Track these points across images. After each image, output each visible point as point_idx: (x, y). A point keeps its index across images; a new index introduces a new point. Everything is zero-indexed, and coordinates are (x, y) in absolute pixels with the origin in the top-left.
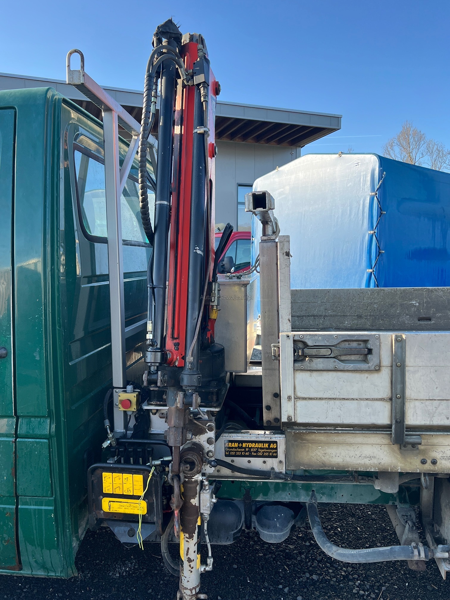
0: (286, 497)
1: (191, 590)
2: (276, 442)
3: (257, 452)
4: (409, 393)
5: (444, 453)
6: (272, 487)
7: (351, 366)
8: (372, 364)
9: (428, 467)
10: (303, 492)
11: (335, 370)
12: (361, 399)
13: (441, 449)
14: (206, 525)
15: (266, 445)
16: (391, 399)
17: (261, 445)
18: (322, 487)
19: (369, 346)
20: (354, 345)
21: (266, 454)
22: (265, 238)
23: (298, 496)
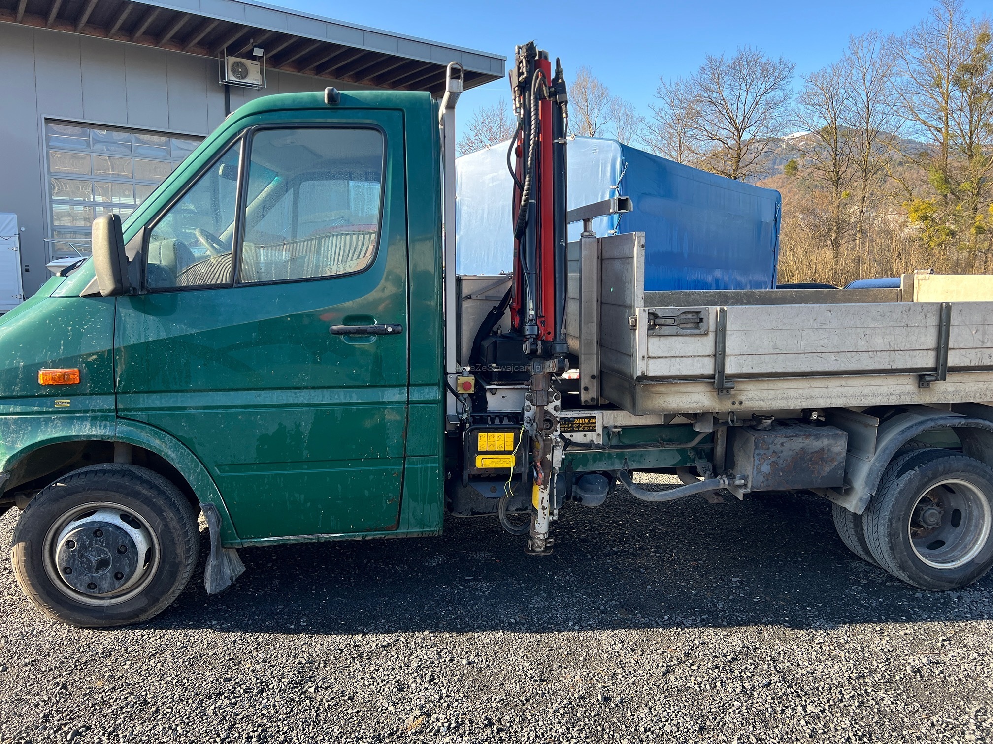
0: (602, 466)
1: (544, 534)
2: (595, 417)
3: (578, 427)
4: (727, 350)
5: (747, 395)
6: (590, 458)
7: (688, 332)
8: (702, 330)
9: (737, 406)
10: (617, 461)
11: (677, 335)
12: (695, 356)
13: (746, 393)
14: (556, 477)
15: (587, 421)
16: (715, 355)
17: (581, 421)
18: (633, 455)
19: (701, 316)
20: (689, 316)
21: (586, 428)
22: (585, 234)
23: (613, 464)
